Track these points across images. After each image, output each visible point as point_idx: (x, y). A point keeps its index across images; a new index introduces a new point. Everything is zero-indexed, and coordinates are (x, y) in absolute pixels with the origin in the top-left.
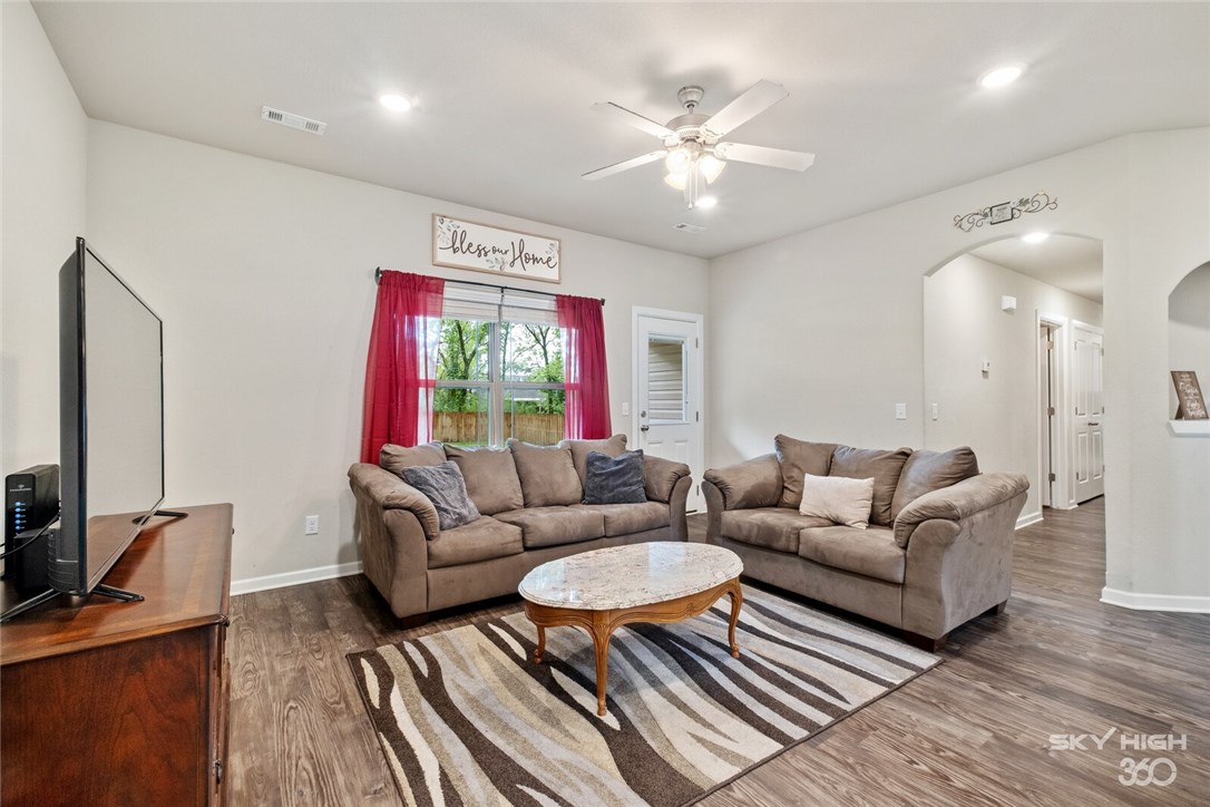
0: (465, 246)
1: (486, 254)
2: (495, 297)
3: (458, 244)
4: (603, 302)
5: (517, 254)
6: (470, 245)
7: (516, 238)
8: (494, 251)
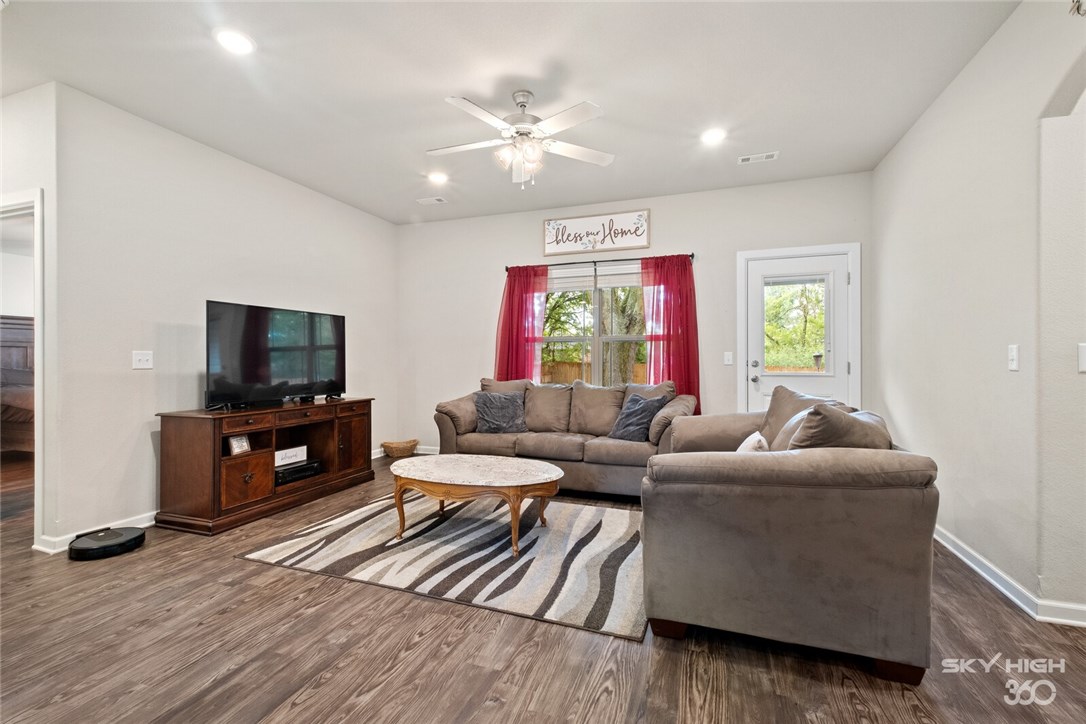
0: (565, 237)
1: (581, 239)
2: (590, 270)
3: (560, 237)
4: (692, 256)
5: (607, 232)
6: (569, 235)
7: (606, 220)
8: (588, 235)
